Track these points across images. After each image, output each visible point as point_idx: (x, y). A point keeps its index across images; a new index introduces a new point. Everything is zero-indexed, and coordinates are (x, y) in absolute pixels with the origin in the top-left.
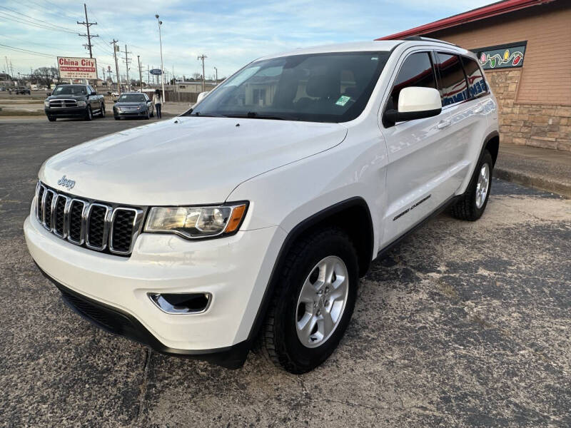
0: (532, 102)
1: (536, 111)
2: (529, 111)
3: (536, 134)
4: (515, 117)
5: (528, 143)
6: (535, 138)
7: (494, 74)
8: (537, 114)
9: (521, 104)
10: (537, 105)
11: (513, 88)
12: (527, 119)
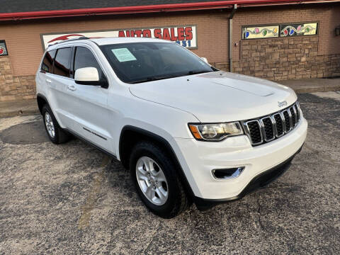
0: (27, 75)
2: (27, 80)
9: (19, 77)
11: (7, 67)
12: (27, 84)
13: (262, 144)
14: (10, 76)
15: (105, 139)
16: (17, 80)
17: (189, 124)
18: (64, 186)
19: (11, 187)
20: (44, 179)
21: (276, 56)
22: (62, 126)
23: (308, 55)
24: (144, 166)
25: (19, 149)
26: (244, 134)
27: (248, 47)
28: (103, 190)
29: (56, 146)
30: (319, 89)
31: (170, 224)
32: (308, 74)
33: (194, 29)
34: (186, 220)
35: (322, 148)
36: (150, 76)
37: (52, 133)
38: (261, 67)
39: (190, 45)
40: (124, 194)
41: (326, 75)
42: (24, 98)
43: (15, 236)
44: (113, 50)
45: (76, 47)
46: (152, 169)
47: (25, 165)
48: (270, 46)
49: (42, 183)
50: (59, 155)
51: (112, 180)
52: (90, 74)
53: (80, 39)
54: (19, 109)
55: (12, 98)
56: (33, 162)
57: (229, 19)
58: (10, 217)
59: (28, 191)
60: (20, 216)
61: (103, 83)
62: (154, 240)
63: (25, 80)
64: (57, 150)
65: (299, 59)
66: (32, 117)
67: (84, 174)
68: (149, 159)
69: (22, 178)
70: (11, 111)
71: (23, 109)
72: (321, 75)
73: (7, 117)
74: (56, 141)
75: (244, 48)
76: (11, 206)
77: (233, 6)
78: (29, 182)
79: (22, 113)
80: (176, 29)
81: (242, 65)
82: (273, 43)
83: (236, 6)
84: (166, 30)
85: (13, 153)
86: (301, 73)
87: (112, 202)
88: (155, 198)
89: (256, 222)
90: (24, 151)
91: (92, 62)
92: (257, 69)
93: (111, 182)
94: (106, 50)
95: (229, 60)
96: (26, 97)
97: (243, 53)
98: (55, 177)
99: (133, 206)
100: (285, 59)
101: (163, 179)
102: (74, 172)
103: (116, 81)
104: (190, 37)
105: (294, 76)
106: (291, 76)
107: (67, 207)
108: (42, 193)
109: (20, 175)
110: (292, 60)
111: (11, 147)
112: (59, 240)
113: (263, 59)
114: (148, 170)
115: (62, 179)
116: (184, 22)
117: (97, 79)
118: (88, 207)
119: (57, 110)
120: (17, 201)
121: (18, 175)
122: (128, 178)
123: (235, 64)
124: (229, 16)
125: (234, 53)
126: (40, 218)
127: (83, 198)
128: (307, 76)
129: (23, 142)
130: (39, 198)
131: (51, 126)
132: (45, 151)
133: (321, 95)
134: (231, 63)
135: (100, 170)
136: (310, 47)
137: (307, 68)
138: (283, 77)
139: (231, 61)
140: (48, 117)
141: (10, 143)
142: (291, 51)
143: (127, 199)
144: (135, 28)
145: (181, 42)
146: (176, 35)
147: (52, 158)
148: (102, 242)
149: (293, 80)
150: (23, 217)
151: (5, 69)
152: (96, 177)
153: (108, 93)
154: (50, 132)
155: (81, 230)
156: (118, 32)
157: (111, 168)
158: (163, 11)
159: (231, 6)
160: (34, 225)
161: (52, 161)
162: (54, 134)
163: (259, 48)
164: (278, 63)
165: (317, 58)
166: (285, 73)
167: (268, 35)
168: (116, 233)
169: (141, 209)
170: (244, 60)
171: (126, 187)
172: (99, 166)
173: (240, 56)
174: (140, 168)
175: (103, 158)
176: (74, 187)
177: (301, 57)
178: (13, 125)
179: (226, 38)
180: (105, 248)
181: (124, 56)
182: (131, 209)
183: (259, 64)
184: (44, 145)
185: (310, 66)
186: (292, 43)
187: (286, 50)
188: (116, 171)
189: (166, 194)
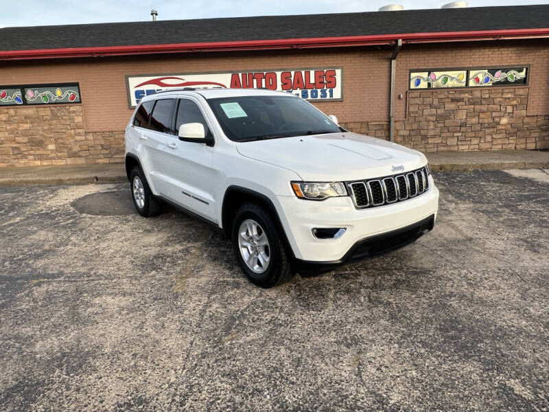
0: (103, 130)
1: (110, 136)
2: (103, 137)
3: (117, 153)
4: (91, 143)
5: (112, 161)
6: (116, 156)
7: (52, 108)
8: (112, 139)
9: (93, 132)
10: (109, 132)
11: (79, 119)
12: (103, 143)
13: (369, 207)
14: (80, 131)
15: (207, 203)
16: (90, 137)
17: (292, 182)
18: (156, 257)
19: (97, 256)
20: (134, 250)
21: (462, 116)
22: (155, 193)
23: (511, 115)
24: (247, 232)
25: (100, 220)
26: (348, 195)
27: (418, 101)
28: (200, 263)
29: (144, 219)
30: (516, 164)
31: (272, 293)
32: (511, 143)
33: (338, 72)
34: (289, 291)
35: (479, 236)
36: (261, 135)
37: (141, 203)
38: (438, 130)
39: (331, 95)
40: (224, 268)
41: (539, 145)
42: (97, 161)
43: (110, 294)
44: (221, 105)
45: (180, 99)
46: (255, 233)
47: (109, 236)
48: (453, 100)
49: (132, 254)
50: (148, 228)
51: (212, 254)
52: (196, 130)
53: (185, 90)
54: (94, 175)
55: (81, 161)
56: (119, 234)
57: (390, 60)
58: (101, 279)
59: (117, 259)
60: (112, 280)
61: (209, 140)
62: (252, 304)
63: (99, 137)
64: (145, 223)
65: (497, 119)
66: (111, 186)
67: (179, 247)
68: (252, 221)
69: (109, 247)
70: (83, 176)
71: (99, 175)
72: (532, 146)
73: (79, 184)
74: (145, 213)
75: (412, 101)
76: (100, 272)
77: (397, 41)
78: (117, 252)
79: (97, 180)
80: (312, 73)
81: (408, 127)
82: (457, 96)
83: (400, 42)
84: (298, 75)
85: (94, 224)
86: (499, 141)
87: (209, 273)
88: (257, 266)
89: (365, 297)
90: (106, 222)
91: (198, 117)
92: (431, 133)
93: (209, 256)
94: (214, 104)
95: (389, 118)
96: (100, 161)
97: (411, 109)
98: (146, 249)
99: (233, 277)
100: (475, 120)
101: (266, 242)
102: (167, 245)
103: (223, 140)
104: (332, 84)
105: (488, 146)
106: (484, 146)
107: (161, 275)
108: (132, 262)
109: (106, 245)
110: (486, 121)
111: (90, 218)
112: (155, 299)
113: (441, 118)
114: (251, 234)
115: (153, 251)
116: (325, 63)
117: (203, 136)
118: (184, 276)
119: (152, 173)
120: (105, 267)
121: (103, 245)
122: (231, 253)
123: (397, 124)
124: (391, 55)
125: (398, 109)
126: (134, 282)
127: (178, 269)
128: (510, 146)
129: (103, 213)
130: (130, 266)
131: (140, 194)
132: (131, 223)
133: (516, 173)
134: (392, 123)
135: (198, 244)
136: (515, 102)
137: (509, 135)
138: (472, 147)
139: (392, 119)
140: (137, 182)
141: (88, 213)
142: (484, 108)
143: (227, 272)
144: (254, 71)
145: (319, 90)
146: (312, 81)
147: (140, 231)
148: (199, 303)
149: (487, 151)
150: (115, 280)
151: (76, 121)
152: (193, 251)
153: (213, 153)
154: (138, 201)
155: (177, 293)
156: (230, 75)
157: (211, 243)
158: (295, 47)
159: (394, 43)
160: (127, 287)
161: (141, 233)
162: (143, 204)
163: (436, 102)
164: (463, 125)
165: (527, 120)
166: (475, 141)
167: (450, 84)
168: (212, 297)
169: (242, 280)
170: (411, 120)
171: (227, 262)
172: (196, 241)
173: (407, 113)
174: (243, 234)
175: (202, 233)
176: (168, 259)
177: (500, 117)
178: (88, 194)
179: (386, 86)
180: (201, 307)
181: (234, 111)
182: (230, 280)
183: (435, 126)
184: (130, 217)
185: (516, 131)
186: (487, 96)
187: (477, 107)
188: (217, 247)
189: (268, 259)
